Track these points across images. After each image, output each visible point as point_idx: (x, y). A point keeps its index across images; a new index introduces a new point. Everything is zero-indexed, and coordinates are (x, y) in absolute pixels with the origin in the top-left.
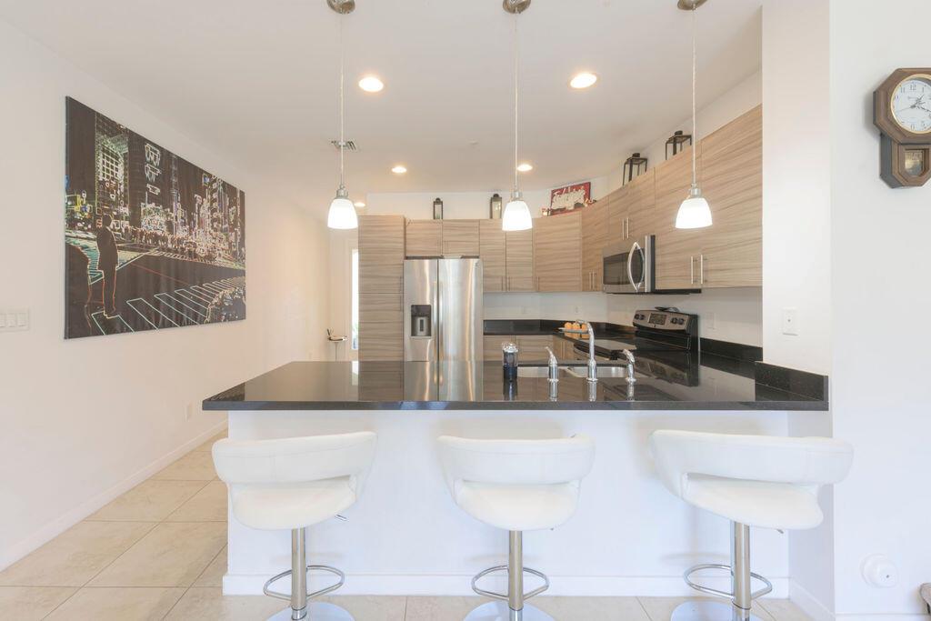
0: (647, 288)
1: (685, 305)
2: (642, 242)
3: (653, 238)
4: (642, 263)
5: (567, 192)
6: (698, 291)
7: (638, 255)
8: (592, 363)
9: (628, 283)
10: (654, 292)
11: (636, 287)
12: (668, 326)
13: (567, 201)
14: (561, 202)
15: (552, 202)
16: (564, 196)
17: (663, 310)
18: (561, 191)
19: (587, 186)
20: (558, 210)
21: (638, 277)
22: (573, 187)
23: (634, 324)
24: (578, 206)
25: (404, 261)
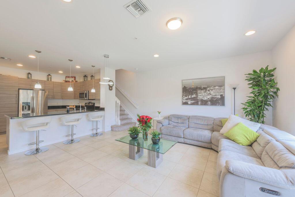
0: (87, 99)
1: (93, 102)
2: (87, 91)
3: (88, 91)
4: (87, 95)
6: (95, 99)
7: (86, 93)
8: (81, 109)
9: (84, 98)
10: (88, 99)
11: (86, 99)
12: (91, 105)
13: (70, 80)
14: (68, 79)
15: (66, 79)
16: (69, 78)
17: (90, 102)
18: (68, 77)
19: (75, 78)
20: (67, 81)
21: (86, 97)
22: (71, 77)
23: (85, 105)
24: (72, 81)
25: (18, 90)
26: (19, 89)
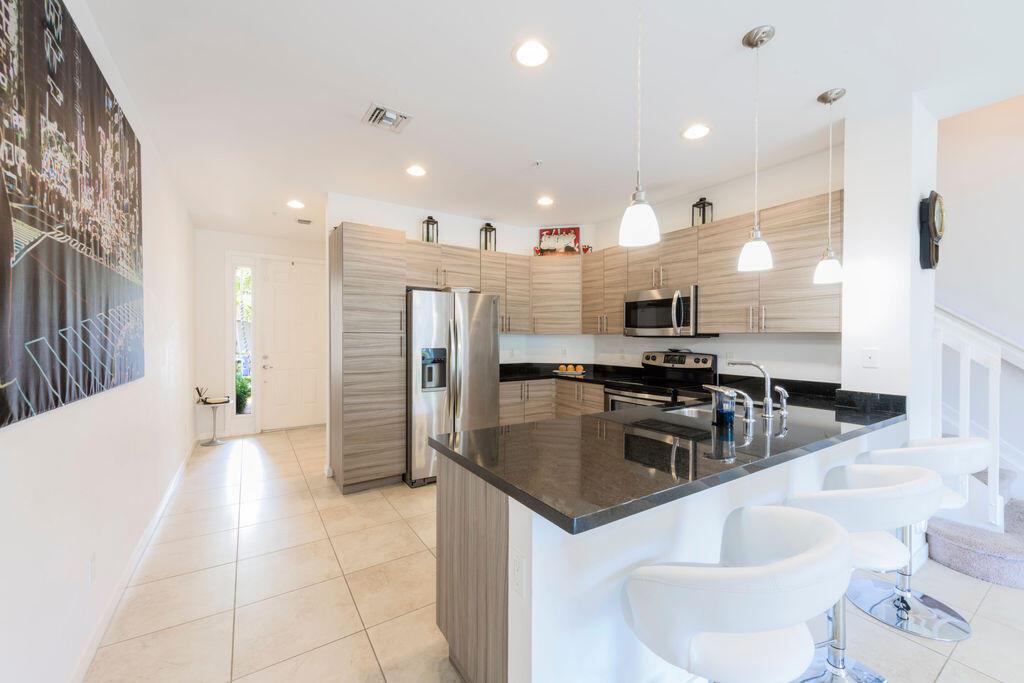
0: (692, 332)
2: (686, 290)
3: (696, 287)
4: (689, 310)
5: (556, 233)
6: (717, 335)
11: (678, 331)
12: (691, 365)
13: (561, 242)
14: (549, 243)
15: (541, 241)
16: (553, 237)
18: (550, 232)
19: (576, 231)
20: (548, 250)
22: (562, 230)
23: (643, 364)
25: (407, 291)
26: (409, 290)
